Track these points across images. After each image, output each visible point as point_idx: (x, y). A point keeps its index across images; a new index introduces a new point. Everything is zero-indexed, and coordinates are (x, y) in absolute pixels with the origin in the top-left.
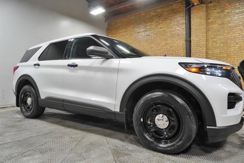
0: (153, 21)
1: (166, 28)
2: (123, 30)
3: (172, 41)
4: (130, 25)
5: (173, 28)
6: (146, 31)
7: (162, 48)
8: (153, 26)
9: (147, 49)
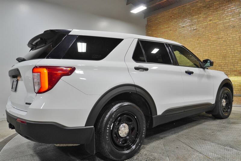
0: (200, 14)
1: (218, 20)
2: (165, 26)
3: (225, 34)
4: (173, 20)
5: (226, 20)
6: (193, 25)
7: (213, 43)
8: (200, 19)
9: (194, 45)
